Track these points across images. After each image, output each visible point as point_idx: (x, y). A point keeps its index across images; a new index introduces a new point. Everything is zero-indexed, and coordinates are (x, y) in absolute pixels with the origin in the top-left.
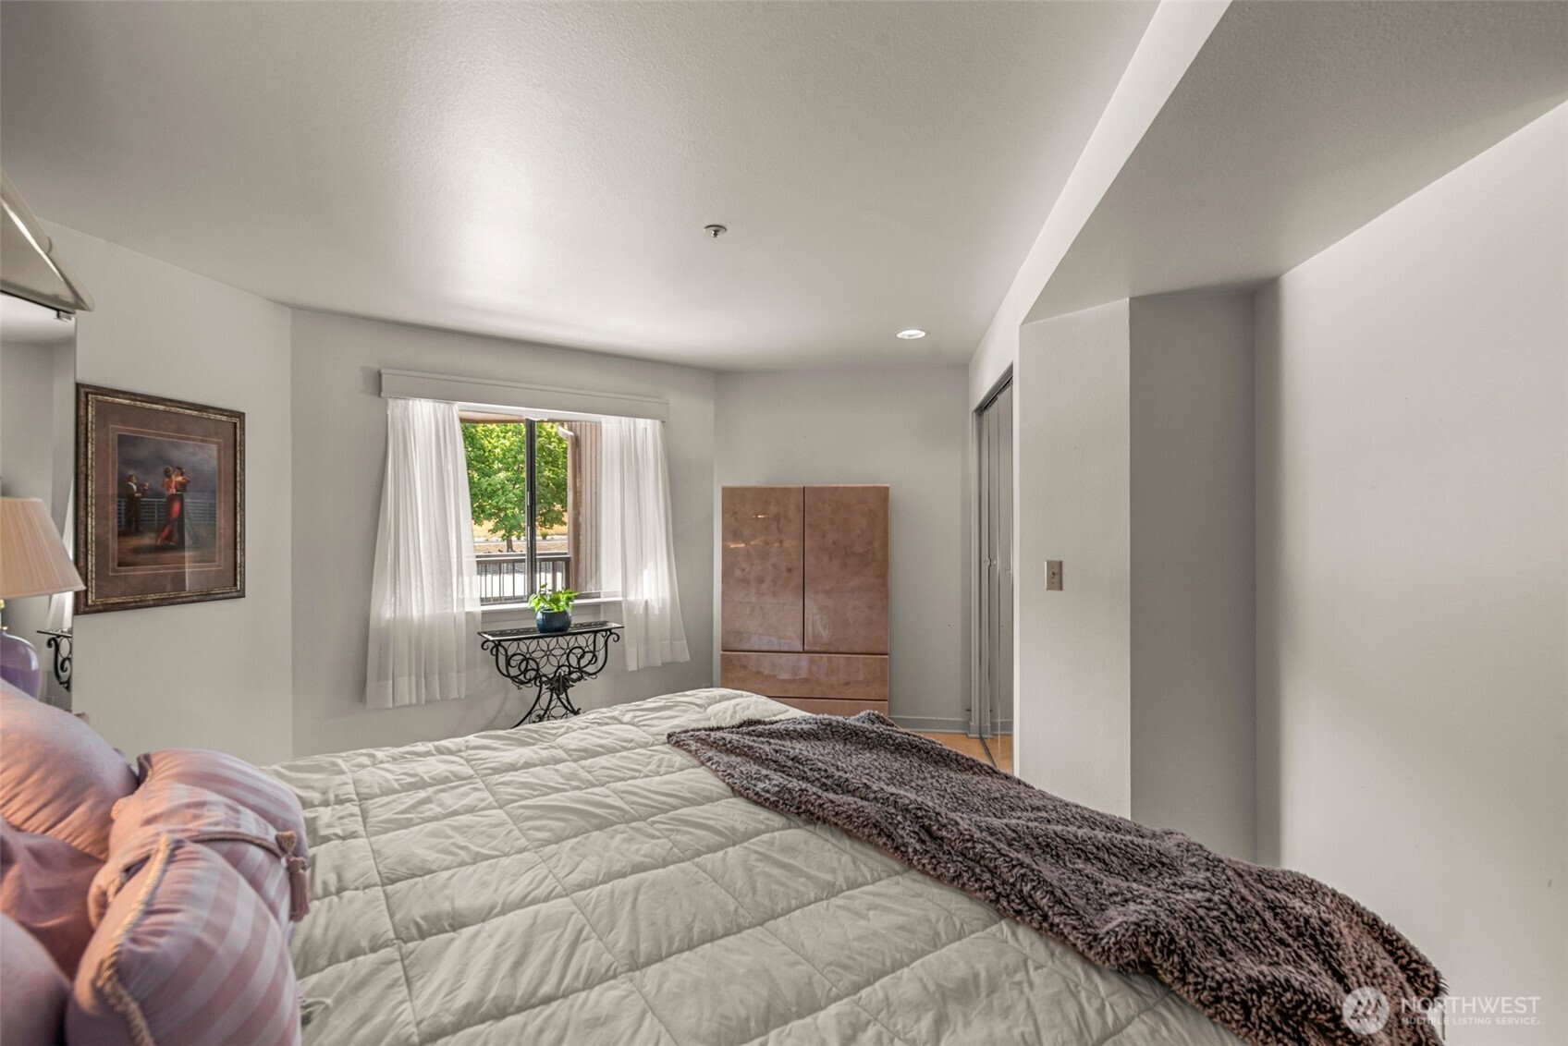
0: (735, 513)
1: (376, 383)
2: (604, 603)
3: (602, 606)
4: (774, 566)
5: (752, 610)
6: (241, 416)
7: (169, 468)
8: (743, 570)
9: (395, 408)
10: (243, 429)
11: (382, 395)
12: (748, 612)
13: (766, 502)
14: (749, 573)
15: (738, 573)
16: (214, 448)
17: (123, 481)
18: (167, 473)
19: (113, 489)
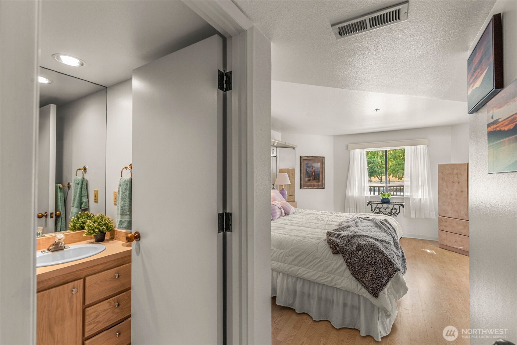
0: (442, 173)
1: (347, 147)
2: (405, 198)
3: (404, 199)
4: (456, 190)
5: (449, 204)
6: (324, 157)
7: (313, 167)
8: (446, 191)
9: (352, 152)
10: (324, 160)
11: (349, 150)
12: (447, 204)
13: (453, 169)
14: (447, 192)
15: (444, 191)
16: (320, 163)
17: (306, 169)
18: (312, 168)
19: (305, 171)
